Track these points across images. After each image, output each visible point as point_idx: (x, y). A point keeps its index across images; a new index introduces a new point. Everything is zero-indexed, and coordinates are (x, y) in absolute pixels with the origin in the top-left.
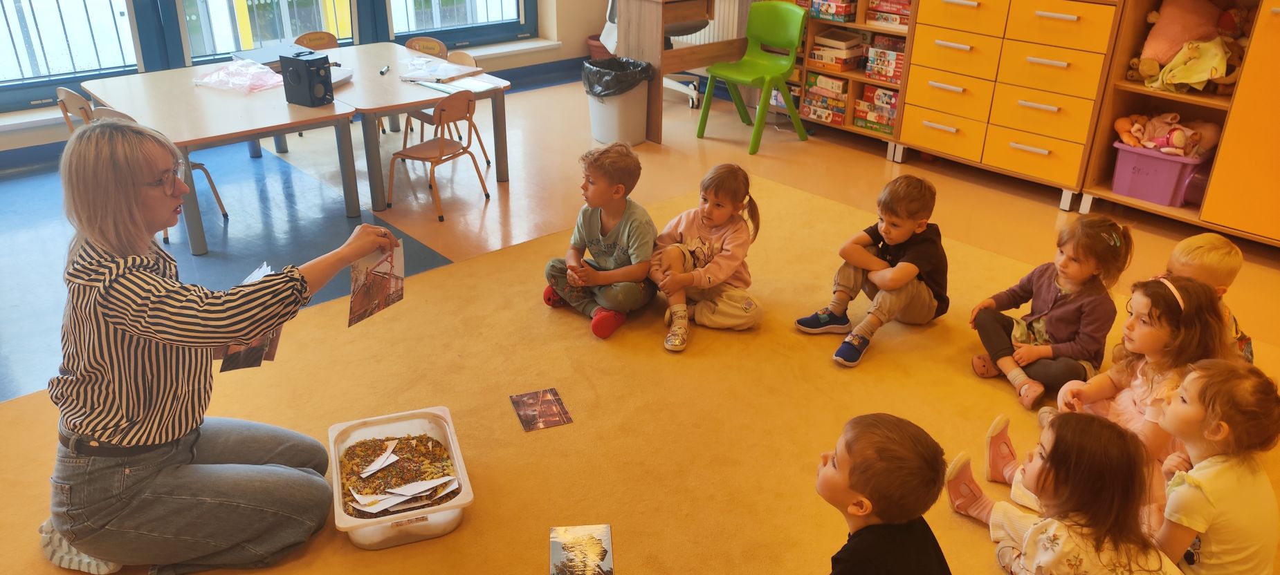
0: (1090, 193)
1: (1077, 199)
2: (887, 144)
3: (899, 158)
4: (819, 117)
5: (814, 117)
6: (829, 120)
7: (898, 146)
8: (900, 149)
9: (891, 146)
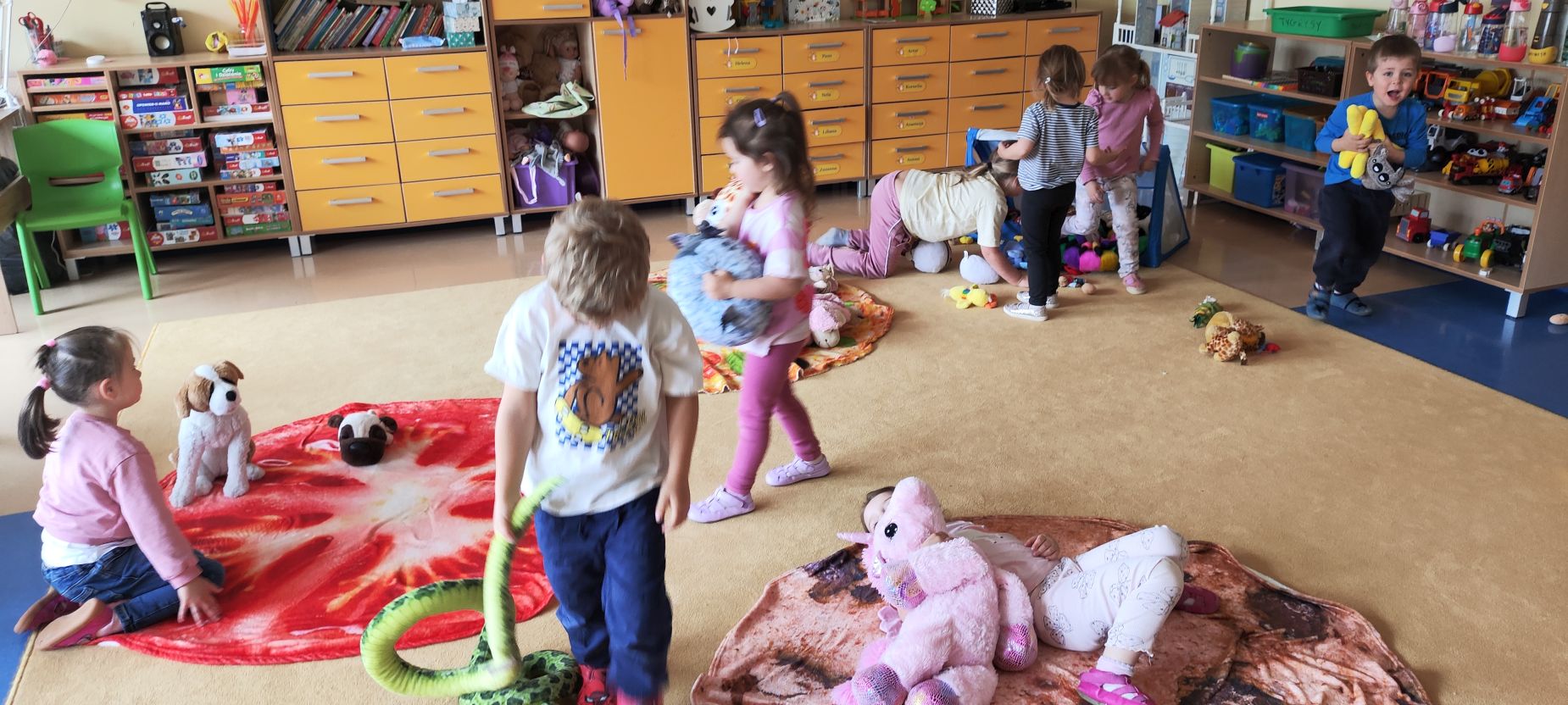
0: (517, 214)
3: (307, 249)
4: (180, 239)
6: (197, 238)
7: (302, 238)
8: (306, 241)
9: (293, 241)
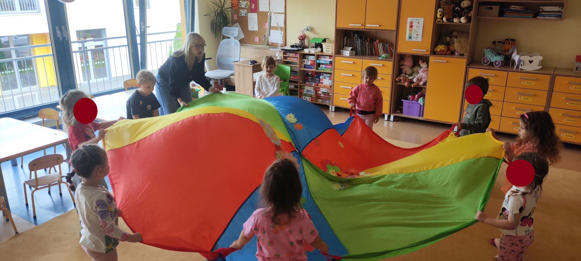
0: (393, 115)
1: (389, 117)
2: (329, 106)
3: (333, 110)
4: (306, 99)
5: (305, 99)
6: (310, 100)
7: (333, 106)
8: (333, 107)
9: (330, 107)
